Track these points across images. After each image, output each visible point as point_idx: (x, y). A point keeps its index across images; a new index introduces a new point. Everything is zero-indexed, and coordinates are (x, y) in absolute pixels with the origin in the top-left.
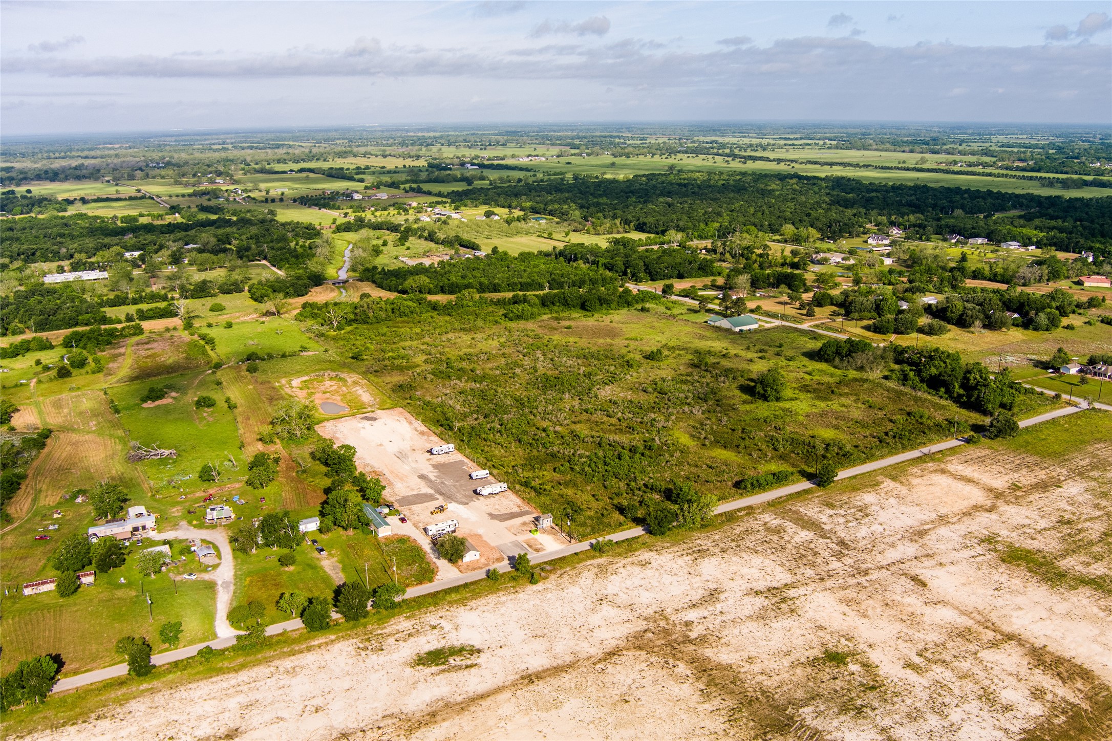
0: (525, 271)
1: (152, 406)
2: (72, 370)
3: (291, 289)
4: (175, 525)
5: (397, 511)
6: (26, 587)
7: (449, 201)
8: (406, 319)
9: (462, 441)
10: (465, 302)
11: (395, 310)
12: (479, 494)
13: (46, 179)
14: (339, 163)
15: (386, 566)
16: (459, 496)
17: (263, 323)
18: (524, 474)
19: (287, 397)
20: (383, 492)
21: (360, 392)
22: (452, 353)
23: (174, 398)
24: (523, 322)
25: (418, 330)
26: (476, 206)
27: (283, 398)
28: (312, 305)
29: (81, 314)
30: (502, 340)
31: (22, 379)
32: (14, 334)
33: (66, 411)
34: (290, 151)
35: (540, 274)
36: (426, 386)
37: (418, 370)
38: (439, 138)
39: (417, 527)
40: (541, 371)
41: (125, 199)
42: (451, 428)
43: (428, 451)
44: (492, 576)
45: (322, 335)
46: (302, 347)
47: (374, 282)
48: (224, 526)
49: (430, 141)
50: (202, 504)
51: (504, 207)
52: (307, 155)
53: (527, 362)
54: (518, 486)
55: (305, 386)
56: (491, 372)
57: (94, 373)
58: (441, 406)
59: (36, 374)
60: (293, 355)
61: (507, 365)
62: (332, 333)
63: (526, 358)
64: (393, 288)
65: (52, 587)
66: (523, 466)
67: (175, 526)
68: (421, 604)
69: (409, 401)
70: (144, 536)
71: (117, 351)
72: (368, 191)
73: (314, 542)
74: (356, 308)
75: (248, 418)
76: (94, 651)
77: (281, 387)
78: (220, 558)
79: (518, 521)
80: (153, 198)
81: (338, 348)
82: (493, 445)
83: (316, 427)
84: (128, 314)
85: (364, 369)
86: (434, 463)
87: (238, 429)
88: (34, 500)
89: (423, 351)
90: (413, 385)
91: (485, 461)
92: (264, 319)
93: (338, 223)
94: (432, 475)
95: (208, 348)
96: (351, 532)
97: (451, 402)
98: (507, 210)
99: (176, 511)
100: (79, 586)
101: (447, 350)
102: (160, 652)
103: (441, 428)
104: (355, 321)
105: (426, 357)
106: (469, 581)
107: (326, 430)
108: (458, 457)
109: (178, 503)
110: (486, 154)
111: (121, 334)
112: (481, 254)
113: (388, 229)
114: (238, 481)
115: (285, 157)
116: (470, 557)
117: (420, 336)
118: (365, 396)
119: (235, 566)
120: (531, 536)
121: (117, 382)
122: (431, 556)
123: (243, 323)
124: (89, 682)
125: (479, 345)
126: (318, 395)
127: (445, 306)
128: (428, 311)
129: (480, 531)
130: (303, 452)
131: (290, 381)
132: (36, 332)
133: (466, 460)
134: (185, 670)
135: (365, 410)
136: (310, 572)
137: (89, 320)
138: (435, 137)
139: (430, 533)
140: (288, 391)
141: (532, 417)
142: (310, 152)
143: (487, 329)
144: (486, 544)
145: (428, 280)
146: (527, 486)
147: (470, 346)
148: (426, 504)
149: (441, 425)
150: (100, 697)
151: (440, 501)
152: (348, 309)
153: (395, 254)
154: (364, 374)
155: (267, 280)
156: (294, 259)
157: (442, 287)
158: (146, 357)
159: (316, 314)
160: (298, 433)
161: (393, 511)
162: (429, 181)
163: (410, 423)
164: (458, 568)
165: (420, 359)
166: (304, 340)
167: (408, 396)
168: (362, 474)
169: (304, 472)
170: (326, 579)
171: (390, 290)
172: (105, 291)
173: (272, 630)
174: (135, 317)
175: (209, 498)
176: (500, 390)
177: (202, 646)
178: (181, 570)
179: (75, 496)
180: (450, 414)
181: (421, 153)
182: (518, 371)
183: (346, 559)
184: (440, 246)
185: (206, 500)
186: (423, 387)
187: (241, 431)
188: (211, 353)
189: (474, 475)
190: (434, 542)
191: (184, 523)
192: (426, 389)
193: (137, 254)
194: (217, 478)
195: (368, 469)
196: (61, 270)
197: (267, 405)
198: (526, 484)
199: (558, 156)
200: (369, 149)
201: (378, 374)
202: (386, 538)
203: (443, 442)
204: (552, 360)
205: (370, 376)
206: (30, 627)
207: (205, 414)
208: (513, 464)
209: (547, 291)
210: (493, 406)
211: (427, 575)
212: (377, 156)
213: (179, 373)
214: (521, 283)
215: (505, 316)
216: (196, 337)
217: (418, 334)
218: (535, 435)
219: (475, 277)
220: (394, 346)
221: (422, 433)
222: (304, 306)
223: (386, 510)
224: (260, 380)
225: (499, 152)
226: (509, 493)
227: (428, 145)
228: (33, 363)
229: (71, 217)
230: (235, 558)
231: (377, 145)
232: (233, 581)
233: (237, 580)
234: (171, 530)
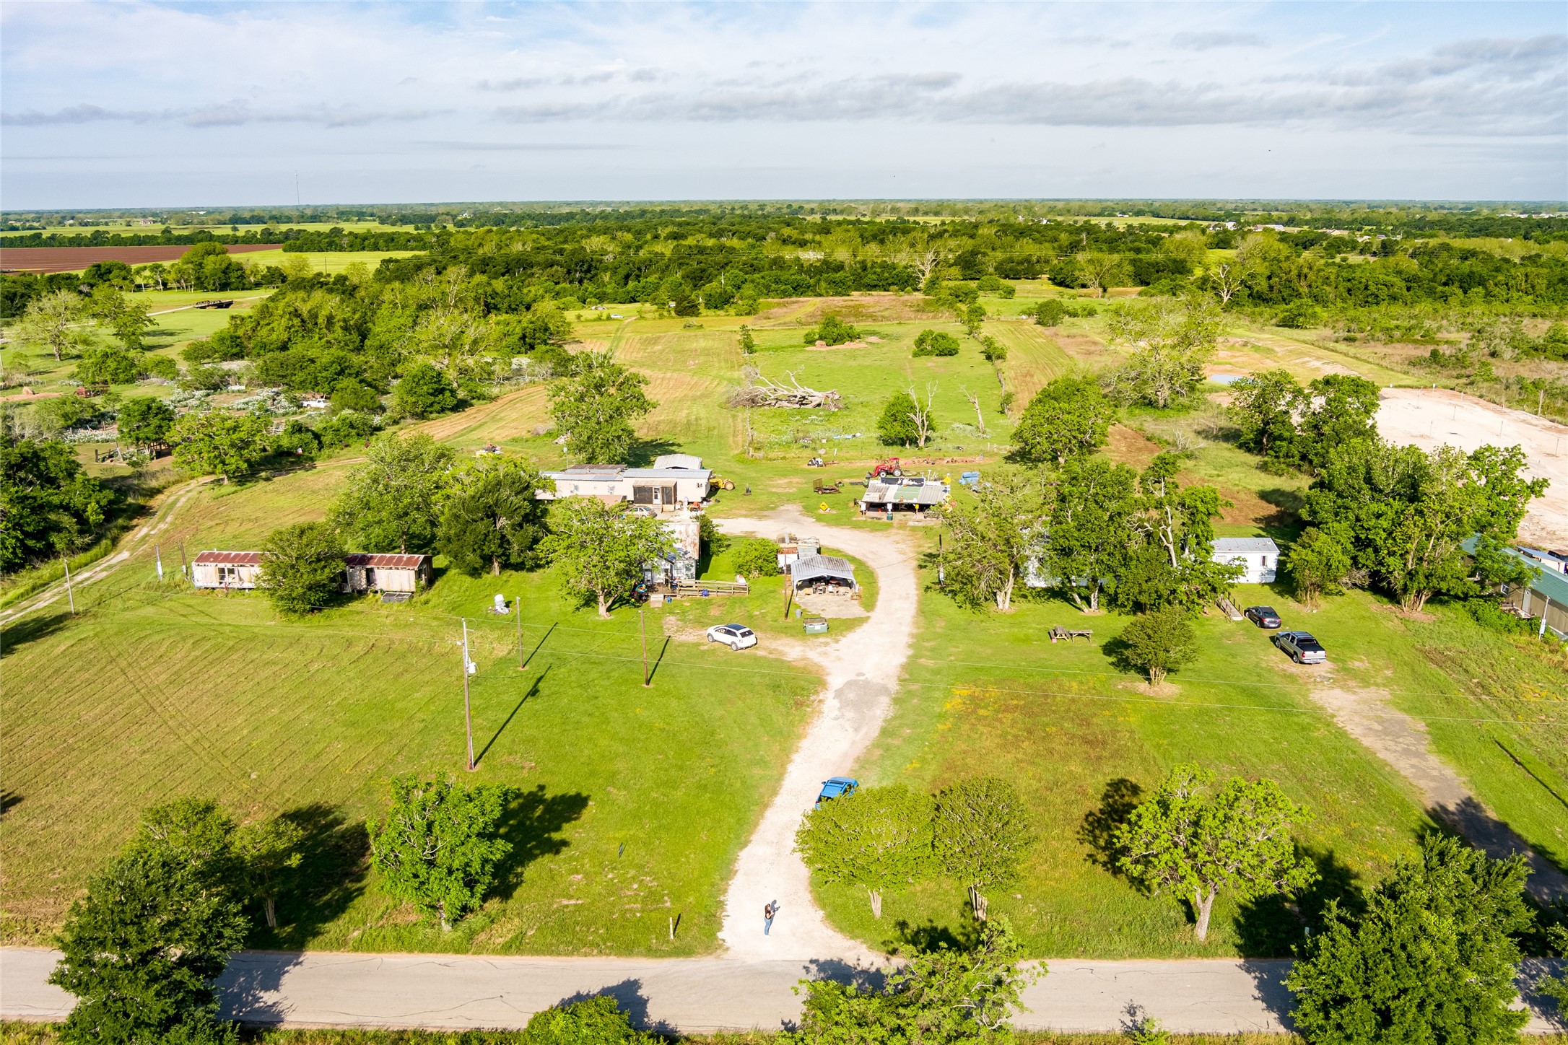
1: (822, 349)
4: (764, 509)
6: (203, 559)
23: (874, 344)
31: (616, 314)
33: (658, 348)
50: (865, 480)
57: (739, 315)
59: (643, 312)
67: (761, 512)
70: (662, 517)
75: (1029, 375)
78: (869, 608)
83: (1210, 396)
87: (1000, 386)
96: (1419, 614)
99: (784, 485)
100: (356, 593)
109: (800, 472)
114: (982, 453)
121: (775, 326)
152: (1258, 269)
169: (1187, 455)
175: (887, 470)
177: (600, 970)
178: (714, 612)
185: (878, 471)
187: (1010, 389)
191: (790, 507)
207: (930, 364)
213: (895, 322)
224: (1063, 333)
232: (894, 686)
233: (914, 687)
234: (745, 516)
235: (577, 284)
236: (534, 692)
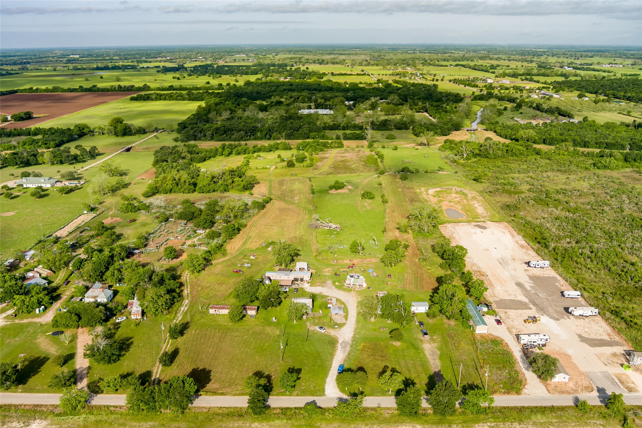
0: (609, 135)
1: (334, 193)
2: (295, 163)
3: (439, 130)
4: (323, 282)
5: (494, 311)
6: (211, 308)
7: (552, 87)
8: (516, 158)
9: (556, 259)
10: (561, 152)
11: (508, 151)
12: (571, 313)
13: (318, 63)
14: (481, 62)
15: (478, 364)
16: (551, 310)
17: (417, 149)
18: (614, 303)
19: (423, 200)
20: (485, 293)
21: (476, 205)
22: (551, 187)
23: (350, 190)
24: (609, 171)
25: (525, 167)
26: (571, 91)
27: (419, 201)
28: (451, 142)
29: (312, 132)
30: (592, 182)
31: (267, 165)
32: (274, 139)
33: (284, 188)
34: (452, 55)
35: (623, 139)
36: (528, 209)
37: (523, 196)
38: (546, 52)
39: (510, 332)
40: (627, 212)
41: (355, 75)
42: (546, 247)
43: (526, 263)
44: (579, 405)
45: (455, 161)
46: (439, 167)
47: (495, 132)
48: (357, 291)
49: (540, 53)
50: (346, 269)
51: (591, 93)
52: (461, 57)
53: (614, 202)
54: (608, 314)
55: (436, 195)
56: (582, 206)
57: (307, 167)
58: (539, 227)
59: (276, 163)
60: (433, 172)
61: (596, 202)
62: (462, 161)
63: (613, 199)
64: (508, 136)
65: (225, 312)
66: (613, 294)
67: (323, 284)
68: (506, 417)
69: (513, 218)
70: (301, 286)
71: (324, 156)
72: (497, 79)
73: (421, 324)
74: (481, 146)
75: (393, 212)
76: (234, 376)
77: (421, 193)
78: (346, 319)
79: (608, 350)
80: (369, 75)
81: (464, 171)
82: (584, 269)
83: (440, 226)
84: (337, 135)
85: (481, 189)
86: (530, 274)
87: (385, 218)
88: (244, 243)
89: (528, 182)
90: (518, 206)
91: (576, 282)
92: (418, 147)
93: (476, 94)
94: (528, 285)
95: (379, 160)
96: (452, 322)
97: (548, 225)
98: (594, 95)
99: (327, 272)
100: (244, 316)
101: (546, 184)
102: (277, 395)
103: (537, 245)
104: (479, 155)
105: (530, 187)
106: (556, 404)
107: (446, 230)
108: (552, 273)
109: (331, 265)
110: (578, 62)
111: (330, 146)
112: (576, 120)
113: (508, 101)
114: (375, 257)
115: (448, 58)
116: (559, 378)
117: (526, 171)
118: (480, 210)
119: (356, 329)
120: (622, 370)
121: (319, 174)
122: (521, 365)
123: (405, 148)
124: (219, 406)
125: (573, 183)
126: (445, 203)
127: (546, 153)
128: (532, 155)
129: (570, 352)
130: (427, 243)
131: (428, 189)
132: (285, 139)
133: (559, 278)
134: (290, 419)
135: (478, 220)
136: (413, 351)
137: (315, 136)
138: (544, 52)
139: (522, 342)
140: (425, 196)
141: (620, 250)
142: (464, 56)
143: (578, 173)
144: (575, 367)
145: (535, 134)
146: (617, 316)
147: (565, 184)
148: (520, 311)
149: (539, 243)
150: (221, 423)
151: (533, 312)
152: (476, 147)
153: (511, 116)
154: (481, 193)
155: (425, 124)
156: (444, 113)
157: (544, 140)
158: (340, 162)
159: (453, 147)
160: (426, 229)
161: (491, 311)
162: (538, 75)
163: (513, 236)
164: (547, 388)
165: (525, 187)
166: (442, 163)
167: (513, 214)
168: (469, 273)
169: (425, 260)
170: (424, 364)
171: (506, 138)
172: (329, 121)
173: (369, 402)
174: (342, 137)
175: (352, 266)
176: (591, 222)
177: (310, 399)
178: (316, 321)
179: (268, 246)
180: (547, 235)
181: (534, 60)
182: (606, 208)
183: (444, 348)
184: (544, 113)
185: (349, 267)
186: (525, 209)
187: (387, 220)
188: (380, 164)
189: (566, 293)
190: (526, 351)
191: (329, 282)
192: (528, 211)
193: (351, 103)
194: (361, 252)
195: (475, 268)
196: (310, 108)
197: (408, 203)
198: (616, 313)
199: (632, 65)
200: (500, 56)
201: (492, 194)
202: (482, 336)
203: (539, 258)
204: (637, 204)
205: (485, 194)
206: (203, 340)
207: (366, 204)
208: (602, 290)
209: (627, 151)
210: (584, 235)
211: (515, 385)
212: (505, 60)
213: (357, 174)
214: (606, 143)
215: (594, 165)
216: (373, 153)
217: (524, 169)
218: (624, 267)
219: (570, 135)
220: (505, 176)
221: (522, 246)
222: (446, 142)
223: (485, 309)
224: (407, 186)
225: (588, 61)
226: (599, 318)
227: (539, 55)
228: (276, 157)
229: (324, 81)
230: (358, 322)
231: (506, 54)
232: (351, 342)
233: (354, 343)
234: (319, 286)
235: (249, 137)
236: (287, 344)
